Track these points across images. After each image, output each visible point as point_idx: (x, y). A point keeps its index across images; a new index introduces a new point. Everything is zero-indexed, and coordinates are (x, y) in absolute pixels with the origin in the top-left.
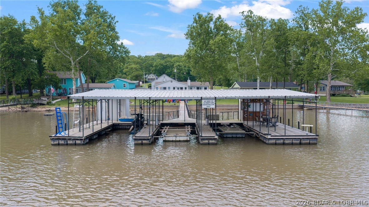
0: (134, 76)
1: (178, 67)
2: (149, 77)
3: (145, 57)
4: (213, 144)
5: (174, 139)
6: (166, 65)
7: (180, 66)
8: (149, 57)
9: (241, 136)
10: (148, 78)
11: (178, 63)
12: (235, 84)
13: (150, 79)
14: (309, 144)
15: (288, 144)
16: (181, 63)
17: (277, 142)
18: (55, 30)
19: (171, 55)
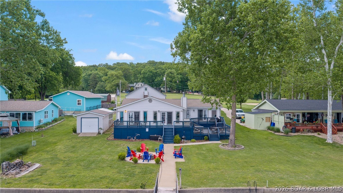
1: (170, 74)
3: (136, 64)
6: (156, 73)
10: (135, 86)
11: (170, 70)
12: (265, 102)
16: (173, 70)
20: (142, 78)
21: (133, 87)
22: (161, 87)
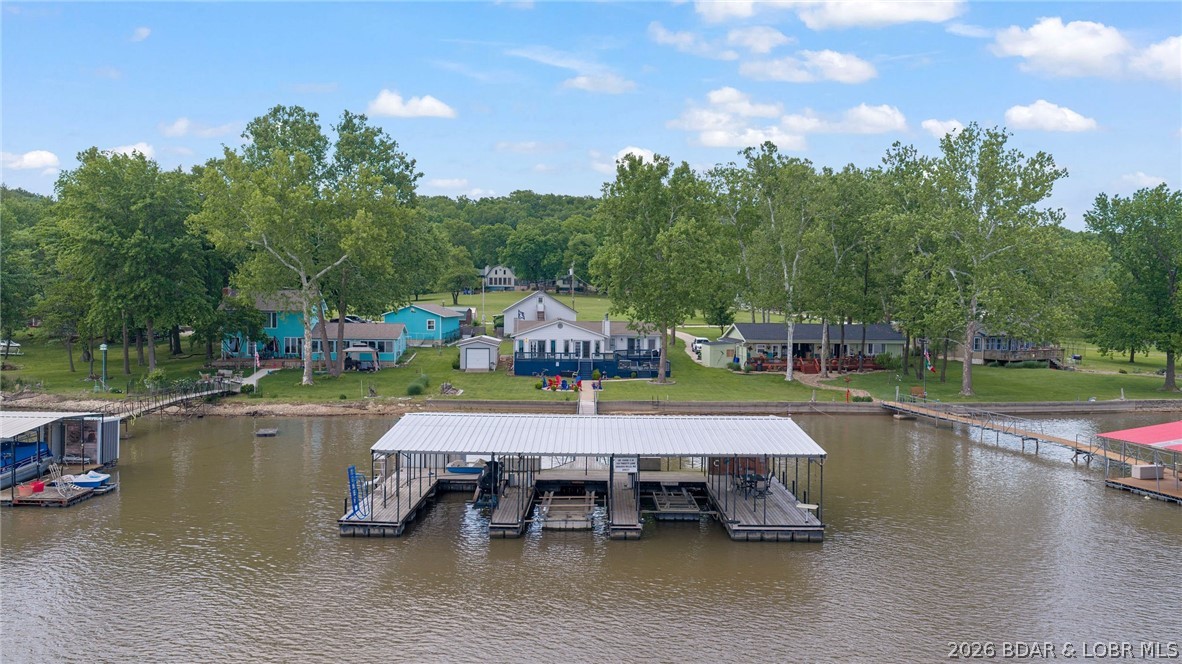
0: (451, 281)
1: (581, 247)
2: (493, 275)
3: (479, 204)
4: (633, 539)
5: (563, 525)
6: (545, 242)
7: (585, 245)
8: (492, 202)
9: (692, 519)
10: (489, 276)
11: (580, 235)
12: (733, 328)
13: (496, 279)
14: (809, 541)
15: (770, 541)
16: (590, 237)
17: (750, 536)
18: (270, 211)
19: (560, 197)
21: (482, 277)
22: (555, 277)
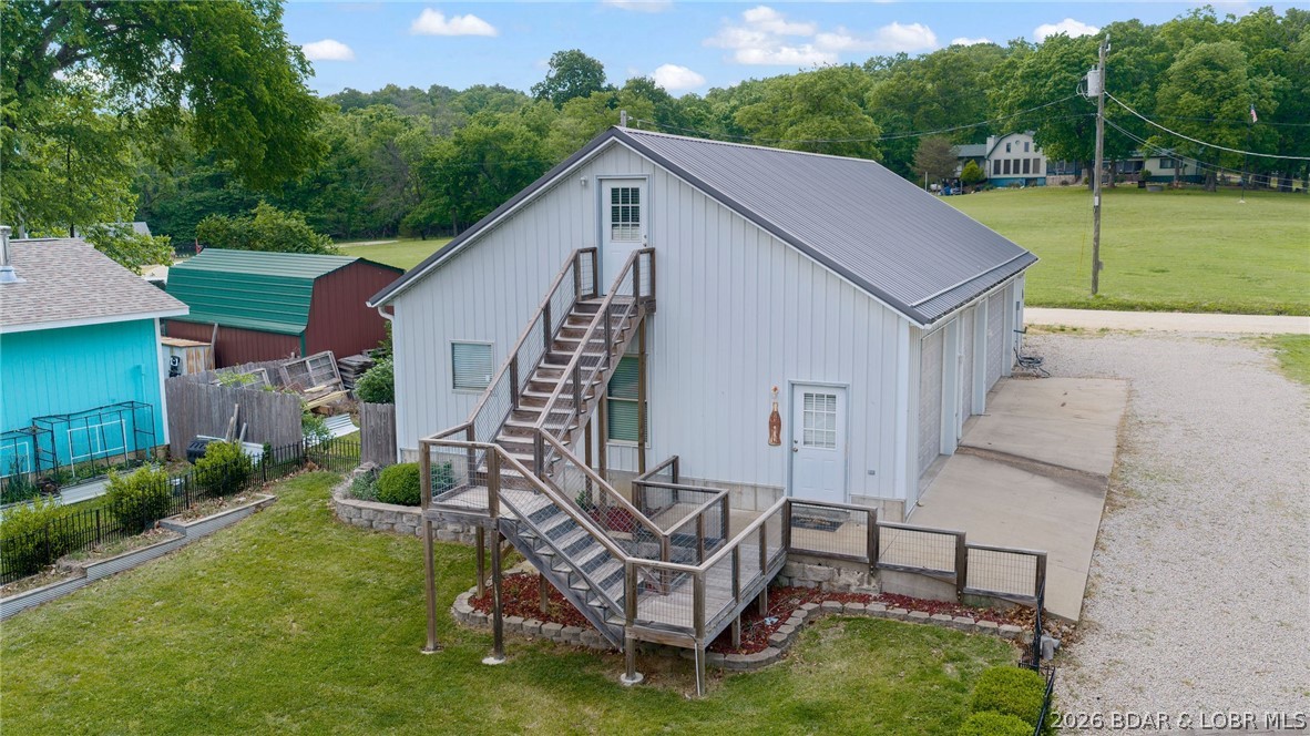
2: (1001, 154)
10: (996, 156)
20: (1021, 106)
21: (980, 159)
22: (1140, 152)
